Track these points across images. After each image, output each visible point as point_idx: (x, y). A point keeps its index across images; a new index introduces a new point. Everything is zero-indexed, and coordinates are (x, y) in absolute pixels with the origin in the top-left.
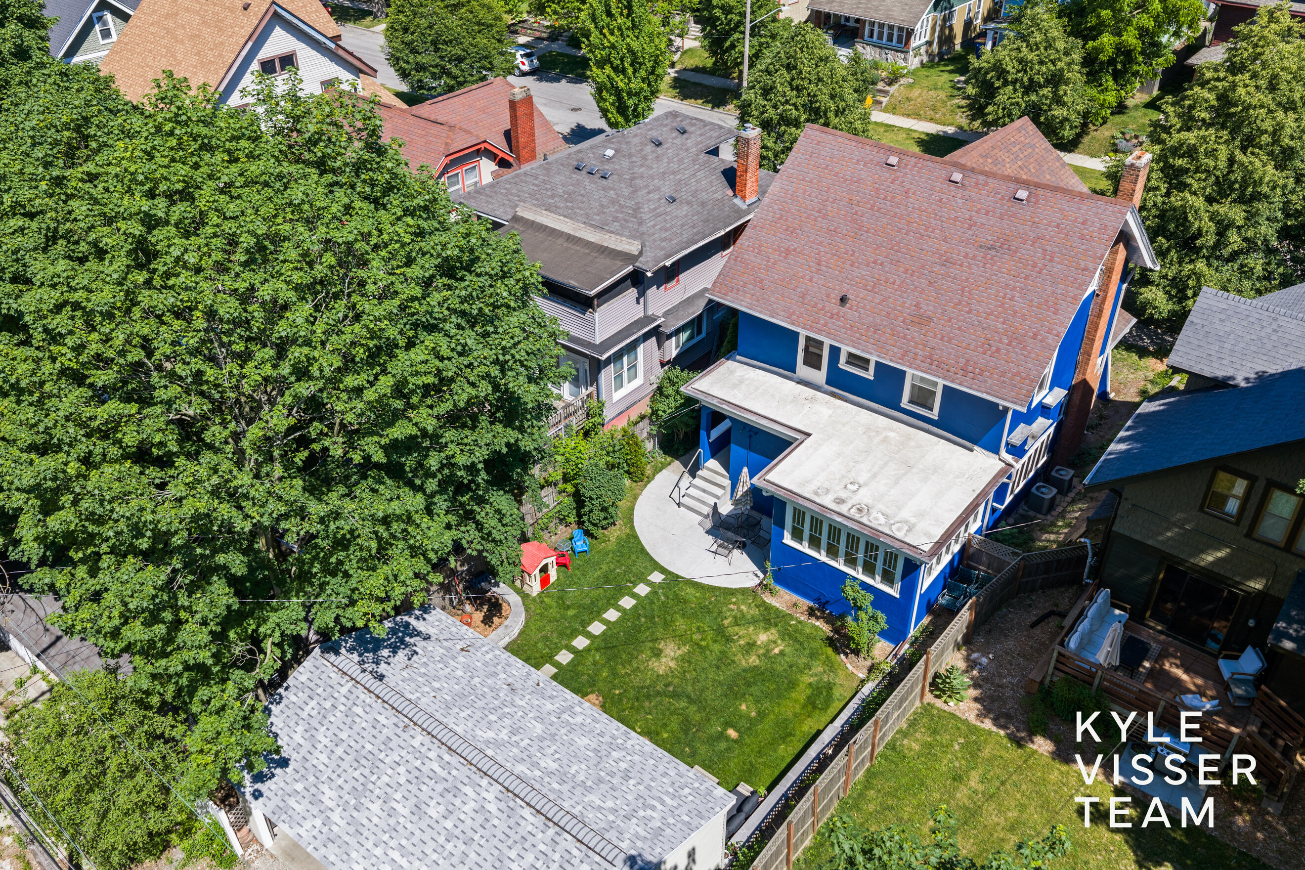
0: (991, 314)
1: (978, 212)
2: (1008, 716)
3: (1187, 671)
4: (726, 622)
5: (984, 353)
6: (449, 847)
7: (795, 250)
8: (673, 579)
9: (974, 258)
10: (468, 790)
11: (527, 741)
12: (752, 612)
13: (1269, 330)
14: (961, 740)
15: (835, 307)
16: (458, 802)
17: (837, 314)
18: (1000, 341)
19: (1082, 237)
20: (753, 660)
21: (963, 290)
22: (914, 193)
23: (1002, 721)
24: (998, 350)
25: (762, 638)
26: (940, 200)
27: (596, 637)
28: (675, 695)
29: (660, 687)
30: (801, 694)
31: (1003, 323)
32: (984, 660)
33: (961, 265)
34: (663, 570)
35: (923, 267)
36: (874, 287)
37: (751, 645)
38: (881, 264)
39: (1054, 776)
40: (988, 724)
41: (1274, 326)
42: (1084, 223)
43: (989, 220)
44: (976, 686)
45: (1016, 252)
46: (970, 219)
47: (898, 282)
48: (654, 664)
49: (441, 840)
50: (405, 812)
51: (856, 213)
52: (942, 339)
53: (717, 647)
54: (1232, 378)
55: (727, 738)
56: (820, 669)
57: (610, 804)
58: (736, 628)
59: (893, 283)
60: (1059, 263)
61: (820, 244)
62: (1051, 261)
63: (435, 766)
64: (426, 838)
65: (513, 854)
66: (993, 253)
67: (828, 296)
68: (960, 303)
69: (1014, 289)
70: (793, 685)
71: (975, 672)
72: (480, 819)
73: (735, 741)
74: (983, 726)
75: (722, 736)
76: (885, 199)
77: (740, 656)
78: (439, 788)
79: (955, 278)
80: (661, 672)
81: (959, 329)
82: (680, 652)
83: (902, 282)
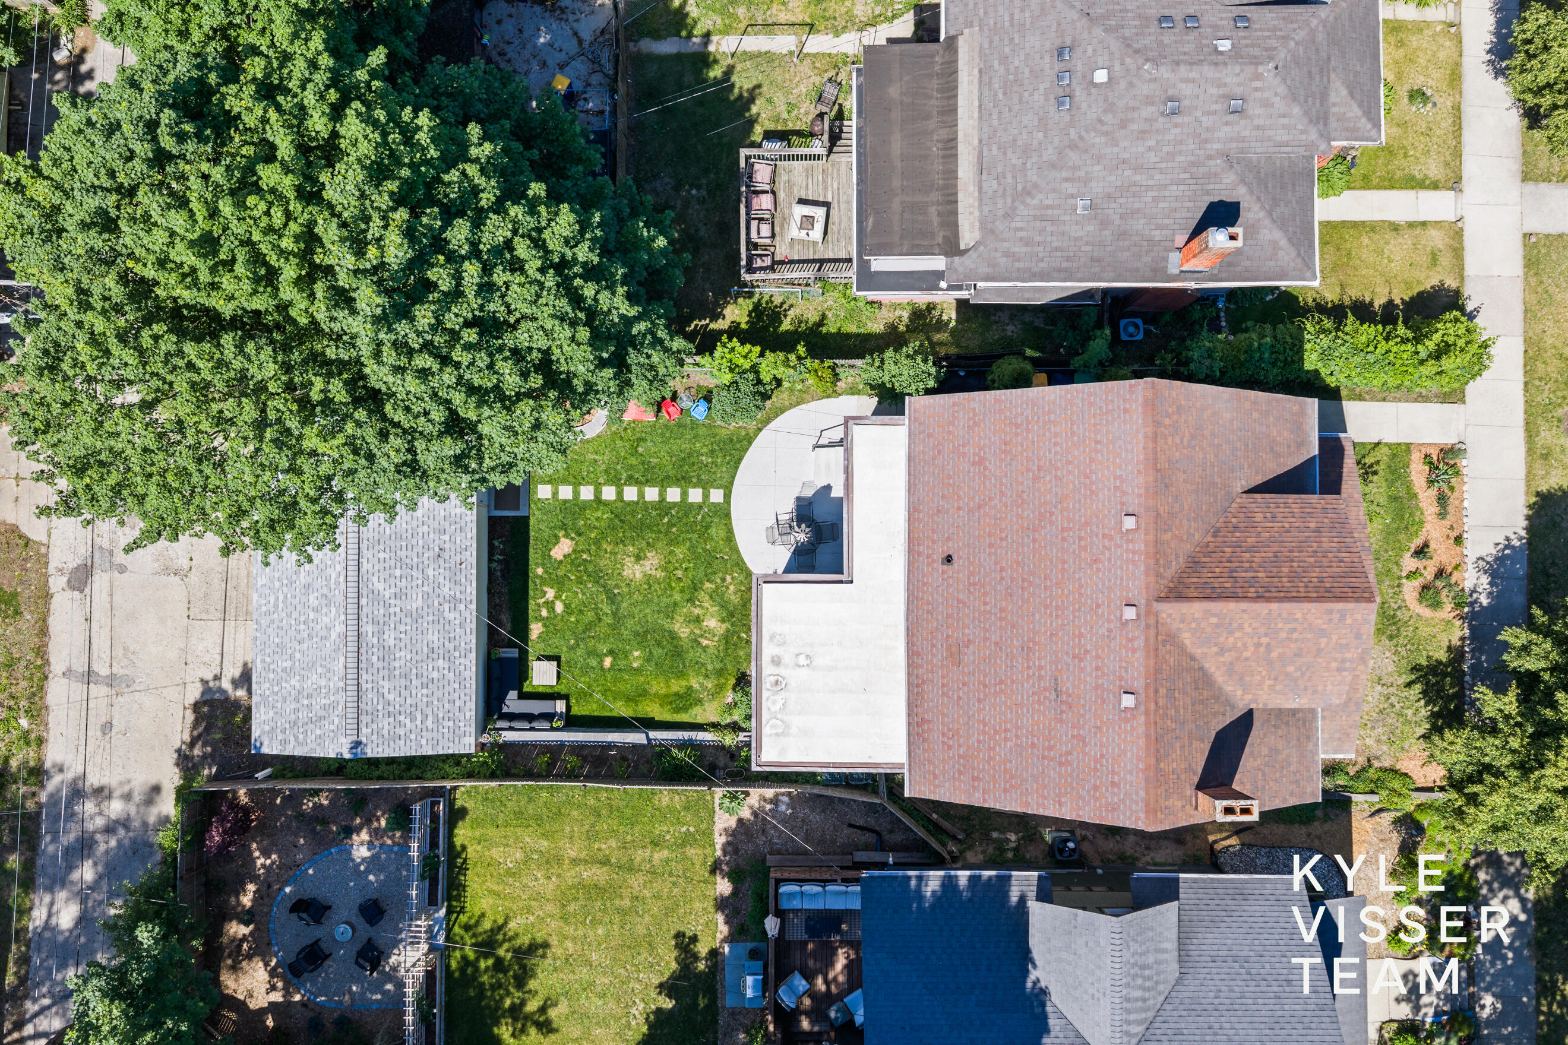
0: (985, 725)
1: (1098, 657)
2: (736, 851)
3: (846, 967)
4: (708, 585)
5: (943, 735)
6: (302, 627)
7: (985, 469)
8: (724, 512)
9: (1040, 678)
10: (333, 610)
11: (398, 610)
12: (733, 597)
13: (1091, 991)
14: (692, 829)
15: (939, 556)
16: (325, 610)
17: (934, 561)
18: (959, 746)
19: (1096, 788)
20: (683, 632)
21: (1001, 682)
22: (1098, 570)
23: (730, 848)
24: (950, 747)
25: (712, 623)
26: (1098, 606)
27: (622, 501)
28: (612, 598)
29: (611, 583)
30: (677, 686)
31: (979, 742)
32: (783, 808)
33: (1029, 667)
34: (727, 496)
35: (1013, 626)
36: (974, 584)
37: (698, 620)
38: (1002, 578)
39: (697, 905)
40: (720, 840)
41: (1097, 995)
42: (1113, 784)
43: (1091, 675)
44: (755, 814)
45: (1061, 721)
46: (1087, 652)
47: (988, 608)
48: (629, 561)
49: (302, 619)
50: (303, 581)
51: (1052, 514)
52: (943, 685)
53: (677, 597)
54: (1035, 966)
55: (601, 662)
56: (710, 686)
57: (391, 697)
58: (707, 598)
59: (985, 604)
60: (1060, 774)
61: (1002, 494)
62: (1061, 764)
63: (333, 577)
64: (299, 608)
65: (319, 670)
66: (1053, 696)
67: (948, 539)
68: (985, 686)
69: (1017, 737)
70: (681, 675)
71: (768, 807)
72: (324, 633)
73: (602, 669)
74: (717, 835)
75: (601, 657)
76: (1081, 539)
77: (681, 619)
78: (325, 591)
79: (1012, 667)
80: (625, 573)
81: (959, 698)
82: (653, 572)
83: (990, 613)
